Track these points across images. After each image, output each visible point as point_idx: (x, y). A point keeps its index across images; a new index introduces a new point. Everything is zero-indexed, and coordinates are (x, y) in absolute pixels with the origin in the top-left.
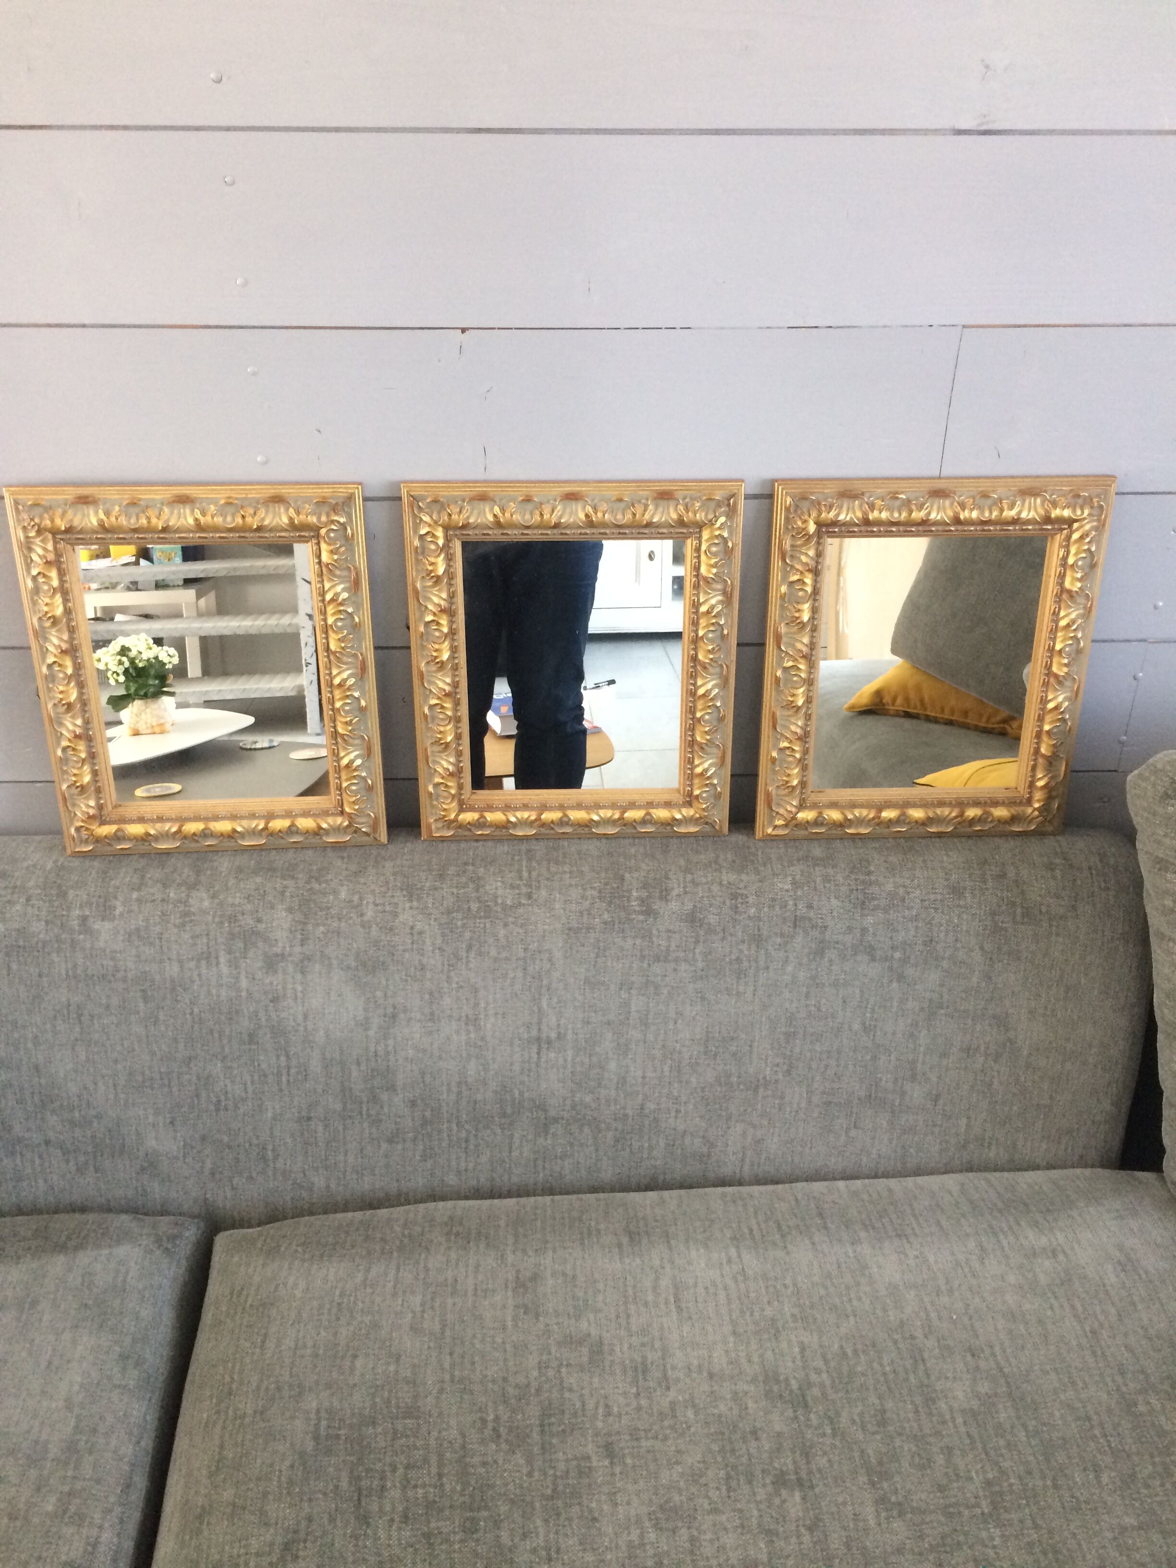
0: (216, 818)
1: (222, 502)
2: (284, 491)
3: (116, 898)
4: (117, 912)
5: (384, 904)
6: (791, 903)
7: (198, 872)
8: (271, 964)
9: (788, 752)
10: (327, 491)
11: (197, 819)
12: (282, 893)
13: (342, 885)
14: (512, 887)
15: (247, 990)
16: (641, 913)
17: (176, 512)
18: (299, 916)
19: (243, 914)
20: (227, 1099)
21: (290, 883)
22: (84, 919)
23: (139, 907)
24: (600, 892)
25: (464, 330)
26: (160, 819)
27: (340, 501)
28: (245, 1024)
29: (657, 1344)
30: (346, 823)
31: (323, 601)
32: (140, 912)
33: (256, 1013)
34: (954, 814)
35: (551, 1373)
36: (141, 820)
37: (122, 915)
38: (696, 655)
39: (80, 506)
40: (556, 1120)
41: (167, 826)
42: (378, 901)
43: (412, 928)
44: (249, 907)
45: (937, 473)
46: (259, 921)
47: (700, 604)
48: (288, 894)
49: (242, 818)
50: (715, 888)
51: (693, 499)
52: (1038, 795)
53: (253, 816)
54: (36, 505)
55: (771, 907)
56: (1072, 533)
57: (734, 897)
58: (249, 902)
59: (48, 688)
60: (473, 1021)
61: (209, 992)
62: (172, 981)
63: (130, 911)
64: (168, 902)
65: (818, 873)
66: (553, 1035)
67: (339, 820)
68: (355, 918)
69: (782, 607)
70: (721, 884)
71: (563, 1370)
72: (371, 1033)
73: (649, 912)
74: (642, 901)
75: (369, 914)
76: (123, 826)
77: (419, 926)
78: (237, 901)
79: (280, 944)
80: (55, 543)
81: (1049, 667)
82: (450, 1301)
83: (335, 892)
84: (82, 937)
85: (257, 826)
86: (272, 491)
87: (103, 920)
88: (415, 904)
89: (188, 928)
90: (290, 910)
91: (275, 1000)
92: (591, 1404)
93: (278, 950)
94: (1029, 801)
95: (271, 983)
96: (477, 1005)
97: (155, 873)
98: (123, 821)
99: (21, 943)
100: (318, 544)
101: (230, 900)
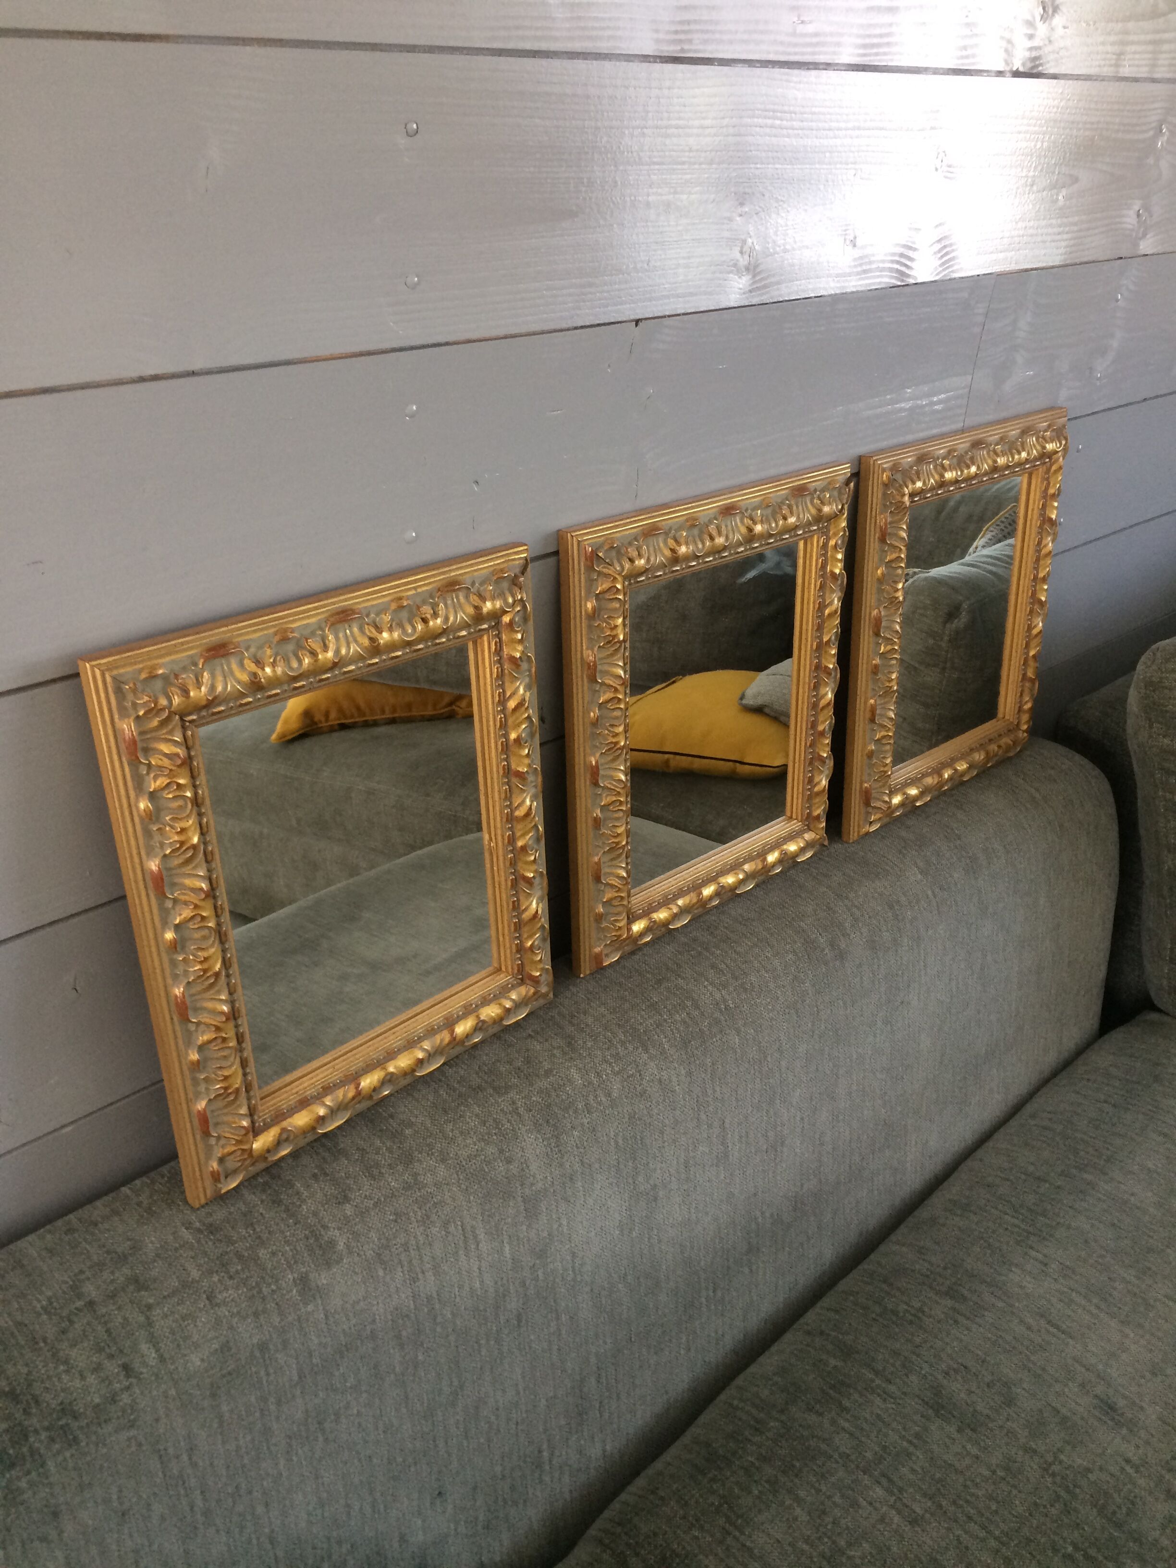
0: (391, 1055)
1: (394, 606)
2: (455, 571)
3: (325, 1227)
4: (341, 1246)
5: (624, 1069)
6: (929, 891)
7: (395, 1135)
8: (531, 1208)
9: (884, 741)
10: (497, 561)
11: (368, 1068)
12: (516, 1111)
13: (569, 1068)
14: (725, 986)
15: (513, 1259)
16: (836, 958)
17: (341, 635)
18: (548, 1131)
19: (489, 1162)
20: (498, 1418)
21: (512, 1094)
22: (303, 1281)
23: (366, 1224)
24: (795, 953)
25: (637, 322)
26: (327, 1090)
27: (517, 571)
28: (513, 1304)
29: (1090, 1377)
30: (532, 990)
31: (503, 711)
32: (370, 1229)
33: (523, 1284)
34: (982, 757)
35: (1057, 1468)
36: (304, 1103)
37: (347, 1246)
38: (820, 662)
39: (217, 661)
40: (789, 1226)
41: (340, 1093)
42: (617, 1069)
43: (660, 1081)
44: (491, 1150)
45: (960, 425)
46: (509, 1161)
47: (826, 607)
48: (521, 1110)
49: (420, 1039)
50: (873, 903)
51: (823, 490)
52: (1025, 717)
53: (431, 1032)
54: (153, 677)
55: (918, 902)
56: (1051, 466)
57: (890, 905)
58: (488, 1143)
59: (173, 963)
60: (722, 1159)
61: (472, 1287)
62: (429, 1298)
63: (356, 1235)
64: (393, 1195)
65: (928, 853)
66: (785, 1132)
67: (523, 990)
68: (603, 1099)
69: (880, 591)
70: (873, 897)
71: (1062, 1457)
72: (635, 1233)
73: (842, 954)
74: (832, 945)
75: (616, 1087)
76: (285, 1124)
77: (665, 1075)
78: (473, 1149)
79: (540, 1177)
80: (184, 728)
81: (1034, 593)
82: (904, 1470)
83: (570, 1081)
84: (310, 1308)
85: (442, 1041)
86: (438, 577)
87: (329, 1267)
88: (652, 1051)
89: (434, 1217)
90: (537, 1127)
91: (541, 1254)
93: (539, 1186)
94: (1018, 725)
95: (537, 1234)
96: (725, 1138)
97: (343, 1167)
98: (280, 1116)
99: (231, 1365)
100: (498, 636)
101: (464, 1153)
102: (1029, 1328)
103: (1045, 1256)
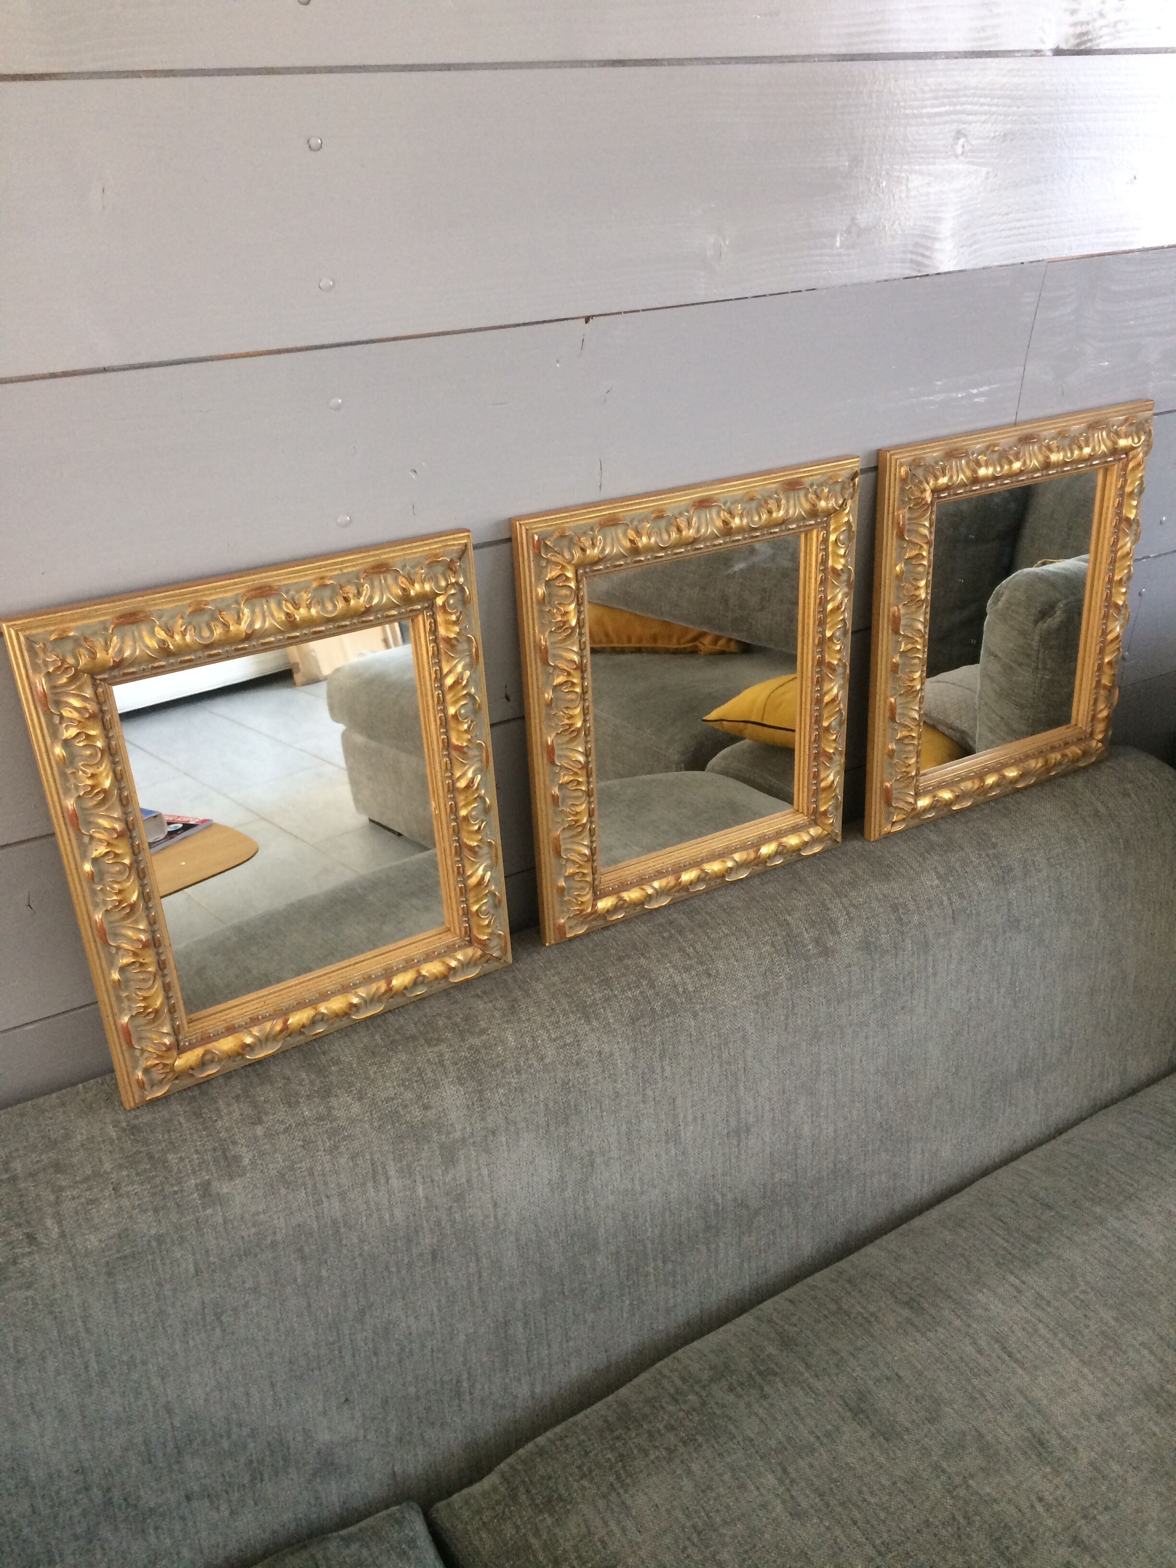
0: (324, 997)
1: (315, 584)
2: (385, 555)
3: (234, 1143)
4: (246, 1161)
5: (561, 1037)
6: (945, 898)
7: (321, 1071)
8: (449, 1156)
9: (906, 741)
10: (435, 546)
11: (300, 1005)
12: (441, 1063)
13: (505, 1029)
14: (687, 969)
15: (427, 1198)
16: (820, 954)
17: (257, 610)
18: (471, 1085)
19: (406, 1106)
20: (411, 1342)
21: (443, 1047)
22: (205, 1188)
23: (274, 1145)
24: (773, 945)
25: (587, 319)
26: (255, 1021)
27: (455, 555)
28: (427, 1240)
29: (1030, 1410)
30: (479, 952)
31: (441, 687)
32: (276, 1150)
33: (438, 1223)
34: (1039, 765)
35: (962, 1492)
36: (231, 1030)
37: (253, 1163)
38: (823, 657)
39: (127, 627)
40: (757, 1212)
41: (268, 1026)
42: (553, 1036)
43: (600, 1053)
44: (409, 1095)
45: (1012, 419)
46: (426, 1108)
47: (828, 602)
48: (447, 1063)
49: (356, 986)
50: (875, 904)
51: (821, 485)
52: (1100, 727)
53: (368, 980)
54: (62, 638)
55: (930, 908)
56: (1128, 462)
57: (895, 908)
58: (406, 1088)
59: (94, 893)
60: (673, 1137)
61: (381, 1218)
62: (334, 1222)
63: (262, 1154)
64: (305, 1124)
65: (953, 860)
66: (751, 1119)
67: (470, 951)
68: (536, 1064)
69: (899, 588)
70: (877, 899)
71: (971, 1482)
72: (568, 1193)
73: (826, 952)
74: (817, 941)
75: (550, 1053)
76: (209, 1046)
77: (606, 1048)
78: (391, 1093)
79: (458, 1127)
80: (95, 686)
81: (1109, 598)
82: (802, 1463)
83: (503, 1042)
84: (209, 1211)
85: (377, 989)
86: (370, 559)
87: (231, 1178)
88: (595, 1023)
89: (342, 1149)
90: (461, 1081)
91: (459, 1198)
92: (1024, 1505)
93: (457, 1135)
94: (1092, 734)
95: (454, 1179)
96: (675, 1116)
97: (265, 1093)
98: (206, 1039)
99: (128, 1250)
100: (433, 616)
101: (384, 1095)
102: (980, 1352)
103: (1023, 1283)
